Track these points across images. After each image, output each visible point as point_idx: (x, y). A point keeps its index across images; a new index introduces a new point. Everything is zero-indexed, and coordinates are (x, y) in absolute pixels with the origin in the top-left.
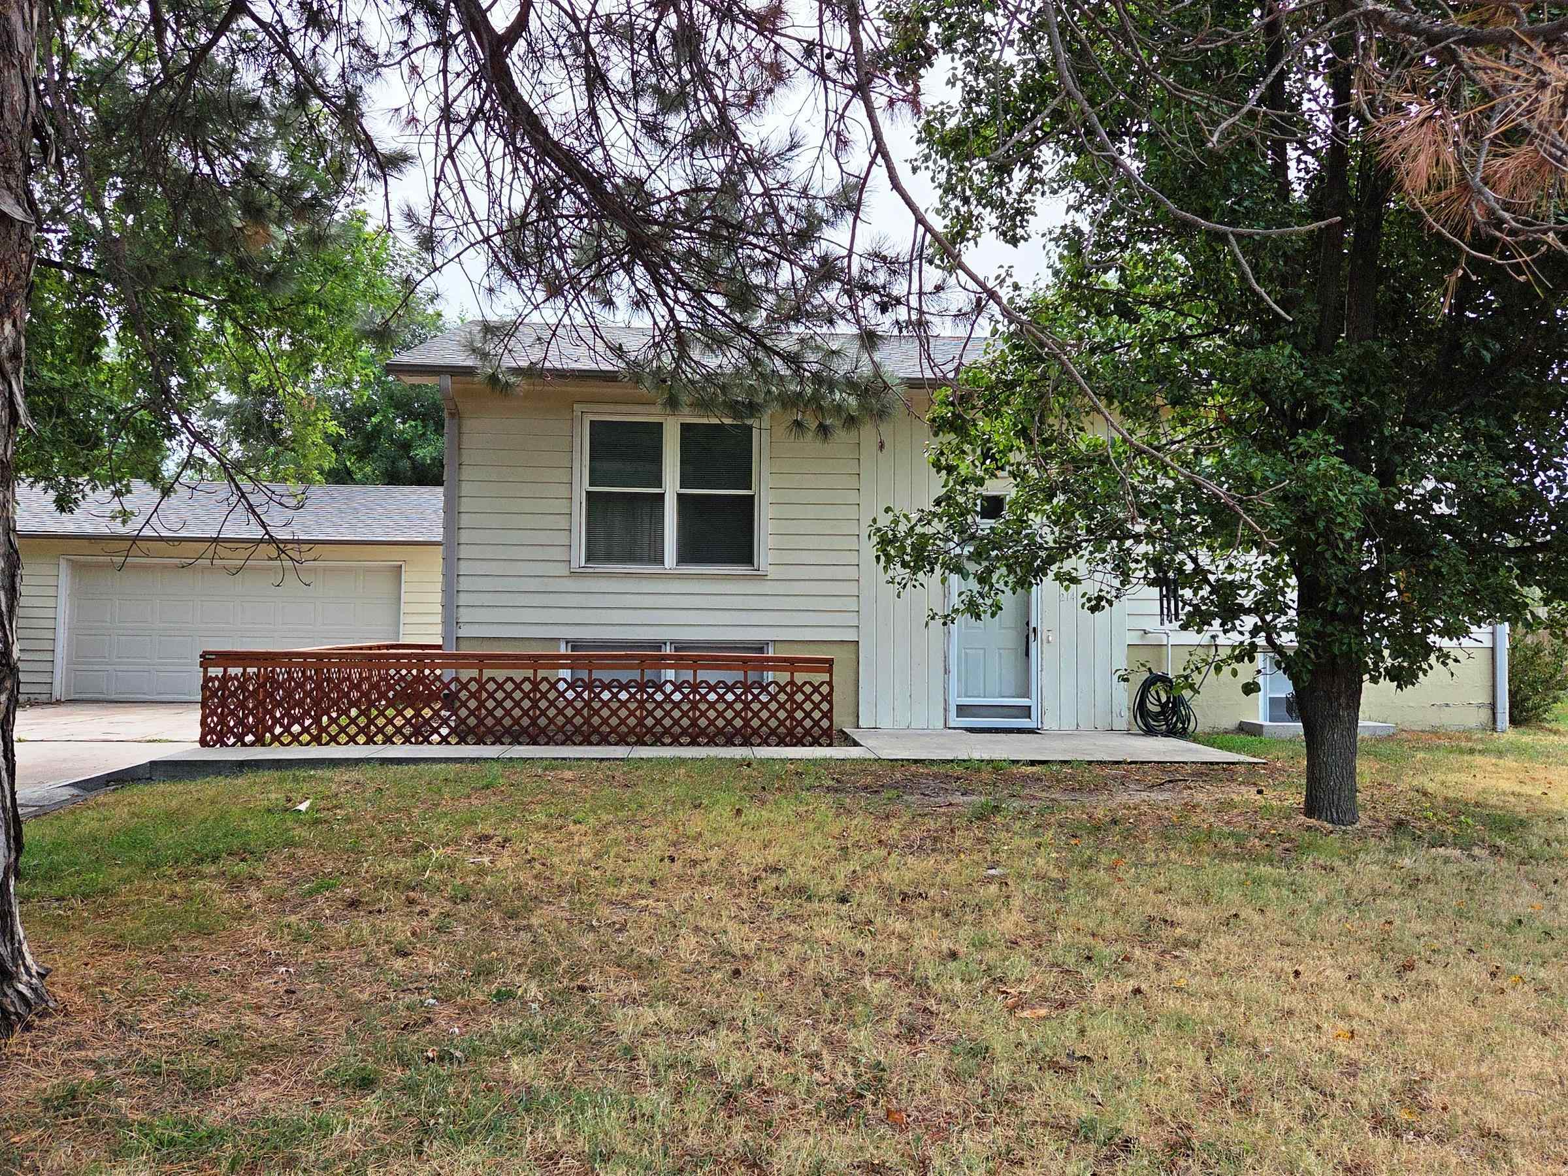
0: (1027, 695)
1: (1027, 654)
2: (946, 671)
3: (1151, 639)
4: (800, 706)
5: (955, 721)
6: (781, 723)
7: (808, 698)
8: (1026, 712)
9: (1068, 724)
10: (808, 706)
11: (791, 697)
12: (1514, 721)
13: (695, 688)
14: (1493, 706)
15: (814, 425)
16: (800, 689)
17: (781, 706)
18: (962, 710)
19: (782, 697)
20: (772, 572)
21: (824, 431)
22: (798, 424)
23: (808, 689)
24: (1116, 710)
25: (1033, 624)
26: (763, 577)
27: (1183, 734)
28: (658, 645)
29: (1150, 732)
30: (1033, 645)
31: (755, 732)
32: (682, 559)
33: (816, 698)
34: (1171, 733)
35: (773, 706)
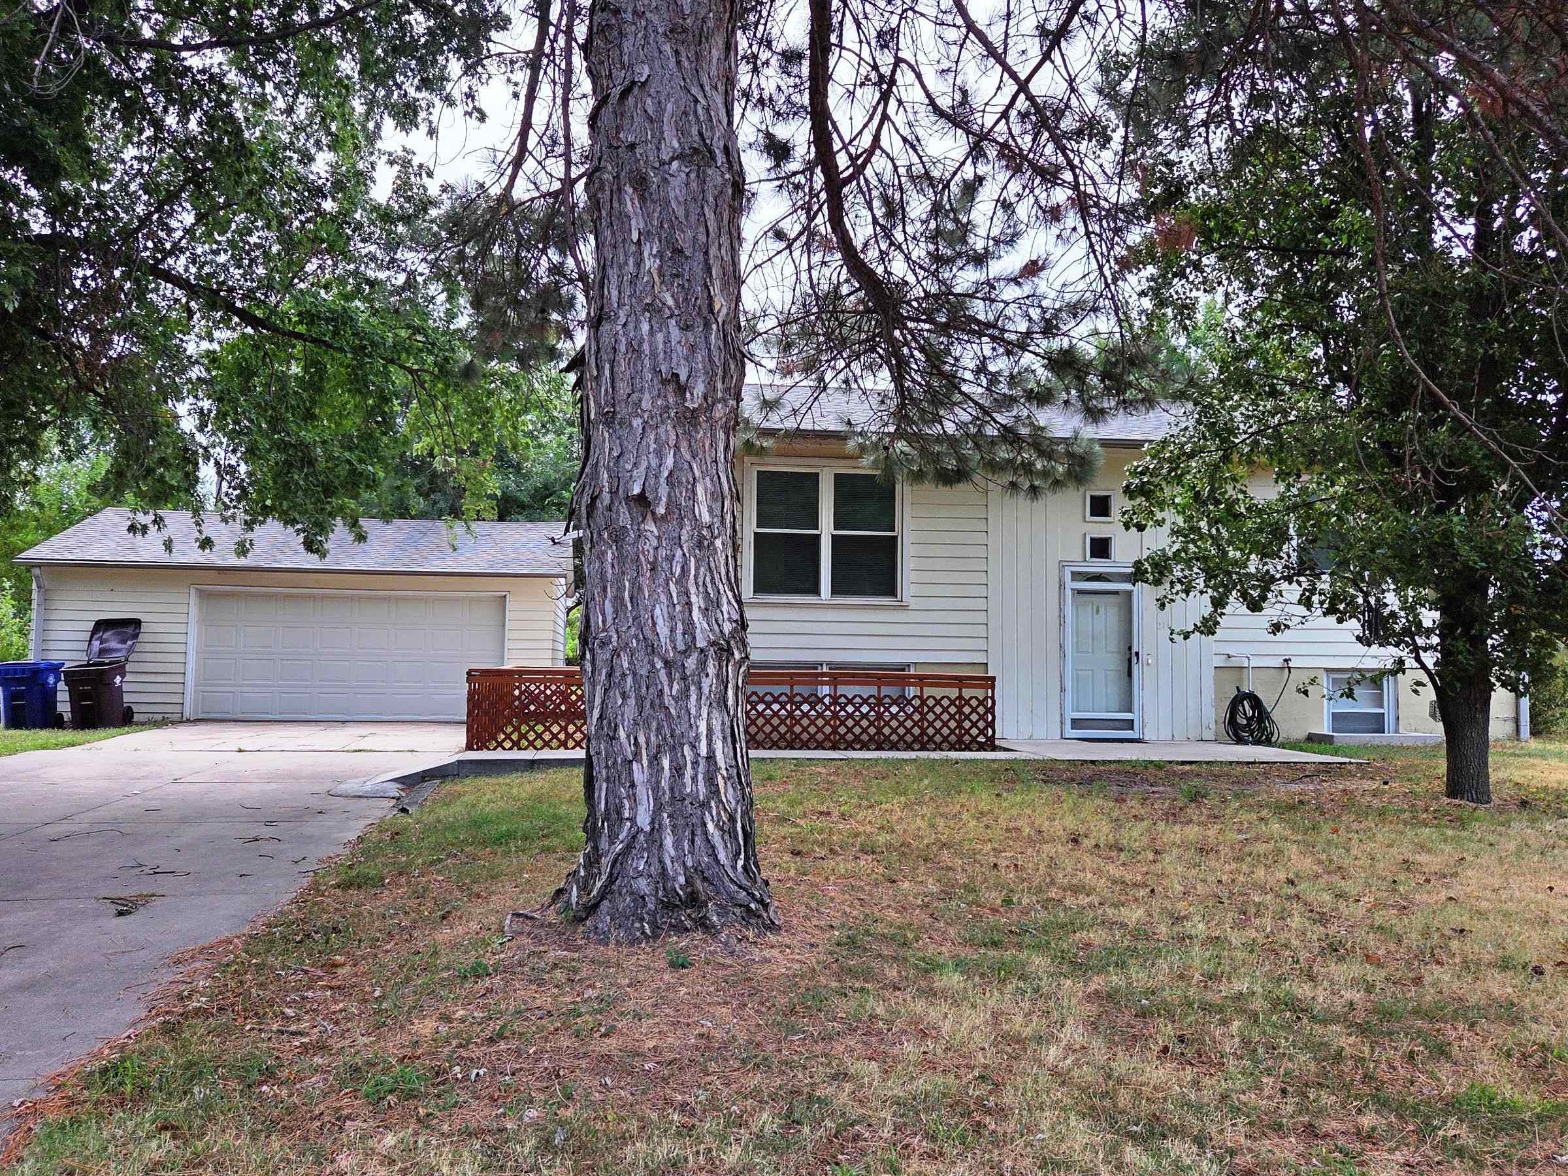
0: (1130, 711)
1: (1130, 674)
2: (1063, 690)
3: (1234, 662)
4: (967, 717)
5: (1070, 732)
6: (952, 732)
7: (974, 710)
8: (1130, 725)
9: (1165, 734)
10: (974, 717)
11: (960, 711)
12: (1535, 733)
13: (880, 702)
14: (1517, 720)
15: (1027, 485)
16: (967, 702)
17: (952, 717)
18: (1076, 723)
19: (953, 710)
20: (913, 603)
21: (1034, 491)
22: (1014, 485)
23: (974, 703)
24: (1205, 723)
25: (1135, 649)
26: (905, 608)
27: (1268, 742)
28: (815, 665)
29: (1240, 741)
30: (1135, 668)
31: (931, 739)
32: (834, 592)
33: (981, 710)
34: (1257, 742)
35: (945, 717)
